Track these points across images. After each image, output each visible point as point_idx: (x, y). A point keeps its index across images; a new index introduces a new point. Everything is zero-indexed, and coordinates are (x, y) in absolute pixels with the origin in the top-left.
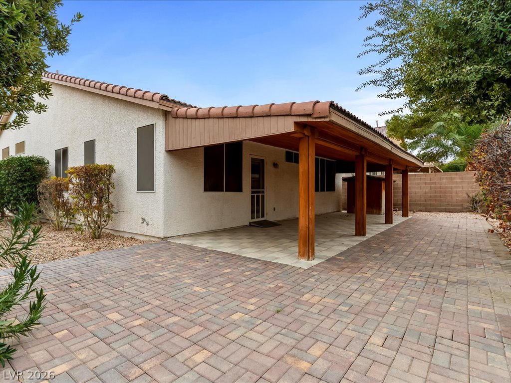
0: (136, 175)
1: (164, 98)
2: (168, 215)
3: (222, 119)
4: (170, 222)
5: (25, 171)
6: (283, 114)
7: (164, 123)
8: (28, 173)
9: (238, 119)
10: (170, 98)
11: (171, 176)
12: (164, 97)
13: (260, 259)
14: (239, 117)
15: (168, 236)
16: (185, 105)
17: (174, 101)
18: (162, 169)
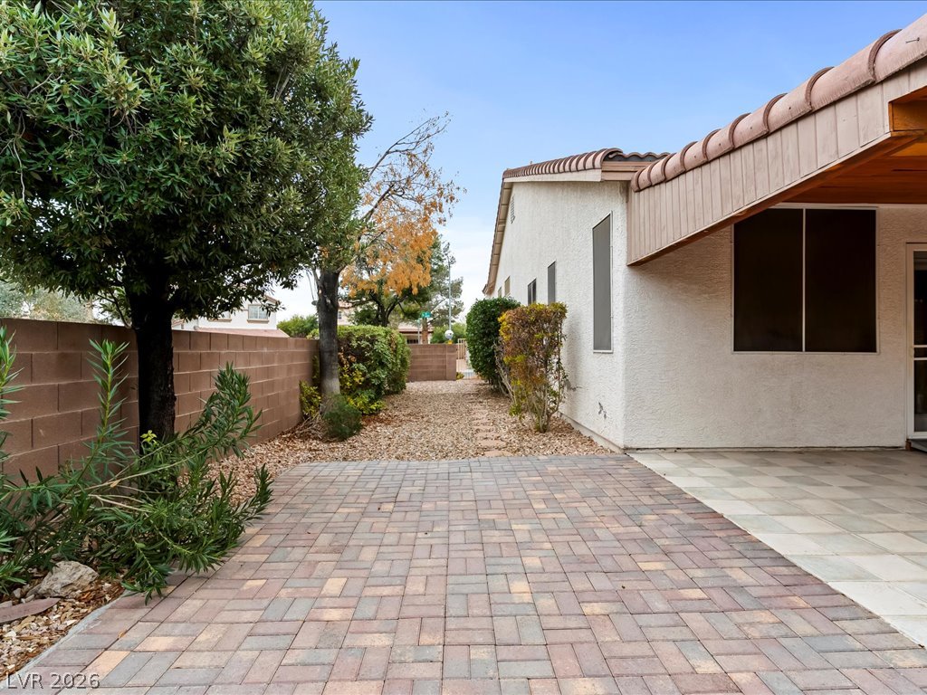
0: (592, 319)
1: (613, 156)
2: (634, 401)
3: (708, 166)
4: (639, 417)
5: (489, 320)
6: (848, 90)
7: (625, 207)
8: (492, 323)
9: (737, 155)
10: (626, 152)
11: (644, 317)
12: (611, 153)
13: (794, 561)
14: (741, 147)
15: (633, 446)
16: (651, 157)
17: (636, 157)
18: (621, 305)
